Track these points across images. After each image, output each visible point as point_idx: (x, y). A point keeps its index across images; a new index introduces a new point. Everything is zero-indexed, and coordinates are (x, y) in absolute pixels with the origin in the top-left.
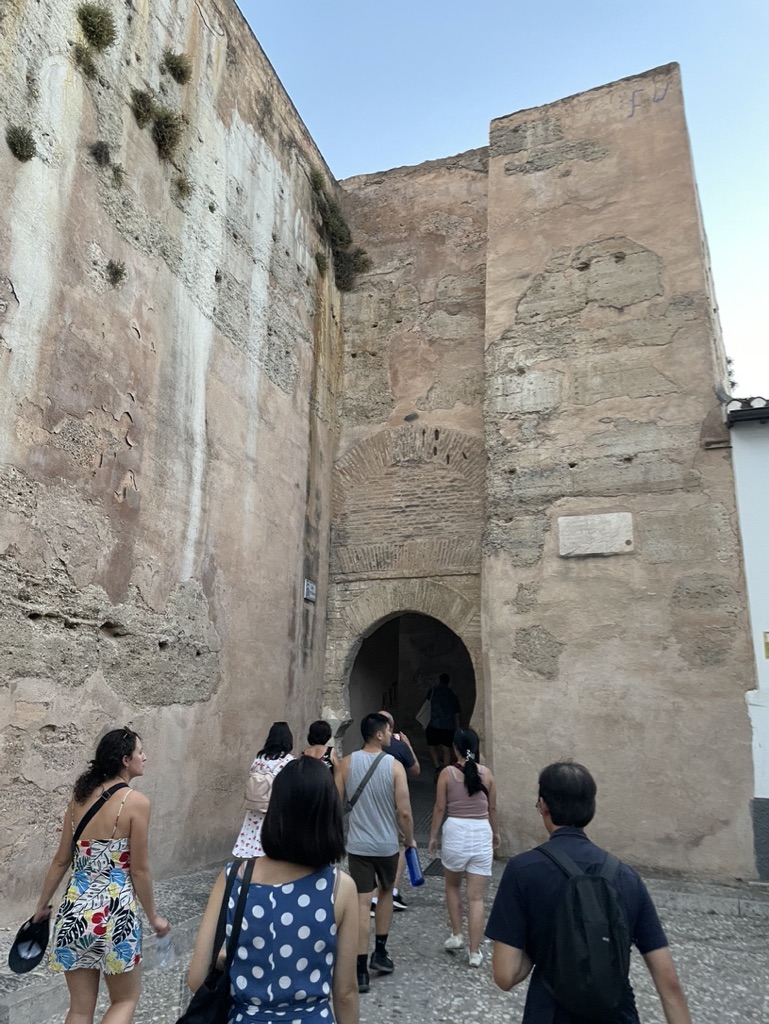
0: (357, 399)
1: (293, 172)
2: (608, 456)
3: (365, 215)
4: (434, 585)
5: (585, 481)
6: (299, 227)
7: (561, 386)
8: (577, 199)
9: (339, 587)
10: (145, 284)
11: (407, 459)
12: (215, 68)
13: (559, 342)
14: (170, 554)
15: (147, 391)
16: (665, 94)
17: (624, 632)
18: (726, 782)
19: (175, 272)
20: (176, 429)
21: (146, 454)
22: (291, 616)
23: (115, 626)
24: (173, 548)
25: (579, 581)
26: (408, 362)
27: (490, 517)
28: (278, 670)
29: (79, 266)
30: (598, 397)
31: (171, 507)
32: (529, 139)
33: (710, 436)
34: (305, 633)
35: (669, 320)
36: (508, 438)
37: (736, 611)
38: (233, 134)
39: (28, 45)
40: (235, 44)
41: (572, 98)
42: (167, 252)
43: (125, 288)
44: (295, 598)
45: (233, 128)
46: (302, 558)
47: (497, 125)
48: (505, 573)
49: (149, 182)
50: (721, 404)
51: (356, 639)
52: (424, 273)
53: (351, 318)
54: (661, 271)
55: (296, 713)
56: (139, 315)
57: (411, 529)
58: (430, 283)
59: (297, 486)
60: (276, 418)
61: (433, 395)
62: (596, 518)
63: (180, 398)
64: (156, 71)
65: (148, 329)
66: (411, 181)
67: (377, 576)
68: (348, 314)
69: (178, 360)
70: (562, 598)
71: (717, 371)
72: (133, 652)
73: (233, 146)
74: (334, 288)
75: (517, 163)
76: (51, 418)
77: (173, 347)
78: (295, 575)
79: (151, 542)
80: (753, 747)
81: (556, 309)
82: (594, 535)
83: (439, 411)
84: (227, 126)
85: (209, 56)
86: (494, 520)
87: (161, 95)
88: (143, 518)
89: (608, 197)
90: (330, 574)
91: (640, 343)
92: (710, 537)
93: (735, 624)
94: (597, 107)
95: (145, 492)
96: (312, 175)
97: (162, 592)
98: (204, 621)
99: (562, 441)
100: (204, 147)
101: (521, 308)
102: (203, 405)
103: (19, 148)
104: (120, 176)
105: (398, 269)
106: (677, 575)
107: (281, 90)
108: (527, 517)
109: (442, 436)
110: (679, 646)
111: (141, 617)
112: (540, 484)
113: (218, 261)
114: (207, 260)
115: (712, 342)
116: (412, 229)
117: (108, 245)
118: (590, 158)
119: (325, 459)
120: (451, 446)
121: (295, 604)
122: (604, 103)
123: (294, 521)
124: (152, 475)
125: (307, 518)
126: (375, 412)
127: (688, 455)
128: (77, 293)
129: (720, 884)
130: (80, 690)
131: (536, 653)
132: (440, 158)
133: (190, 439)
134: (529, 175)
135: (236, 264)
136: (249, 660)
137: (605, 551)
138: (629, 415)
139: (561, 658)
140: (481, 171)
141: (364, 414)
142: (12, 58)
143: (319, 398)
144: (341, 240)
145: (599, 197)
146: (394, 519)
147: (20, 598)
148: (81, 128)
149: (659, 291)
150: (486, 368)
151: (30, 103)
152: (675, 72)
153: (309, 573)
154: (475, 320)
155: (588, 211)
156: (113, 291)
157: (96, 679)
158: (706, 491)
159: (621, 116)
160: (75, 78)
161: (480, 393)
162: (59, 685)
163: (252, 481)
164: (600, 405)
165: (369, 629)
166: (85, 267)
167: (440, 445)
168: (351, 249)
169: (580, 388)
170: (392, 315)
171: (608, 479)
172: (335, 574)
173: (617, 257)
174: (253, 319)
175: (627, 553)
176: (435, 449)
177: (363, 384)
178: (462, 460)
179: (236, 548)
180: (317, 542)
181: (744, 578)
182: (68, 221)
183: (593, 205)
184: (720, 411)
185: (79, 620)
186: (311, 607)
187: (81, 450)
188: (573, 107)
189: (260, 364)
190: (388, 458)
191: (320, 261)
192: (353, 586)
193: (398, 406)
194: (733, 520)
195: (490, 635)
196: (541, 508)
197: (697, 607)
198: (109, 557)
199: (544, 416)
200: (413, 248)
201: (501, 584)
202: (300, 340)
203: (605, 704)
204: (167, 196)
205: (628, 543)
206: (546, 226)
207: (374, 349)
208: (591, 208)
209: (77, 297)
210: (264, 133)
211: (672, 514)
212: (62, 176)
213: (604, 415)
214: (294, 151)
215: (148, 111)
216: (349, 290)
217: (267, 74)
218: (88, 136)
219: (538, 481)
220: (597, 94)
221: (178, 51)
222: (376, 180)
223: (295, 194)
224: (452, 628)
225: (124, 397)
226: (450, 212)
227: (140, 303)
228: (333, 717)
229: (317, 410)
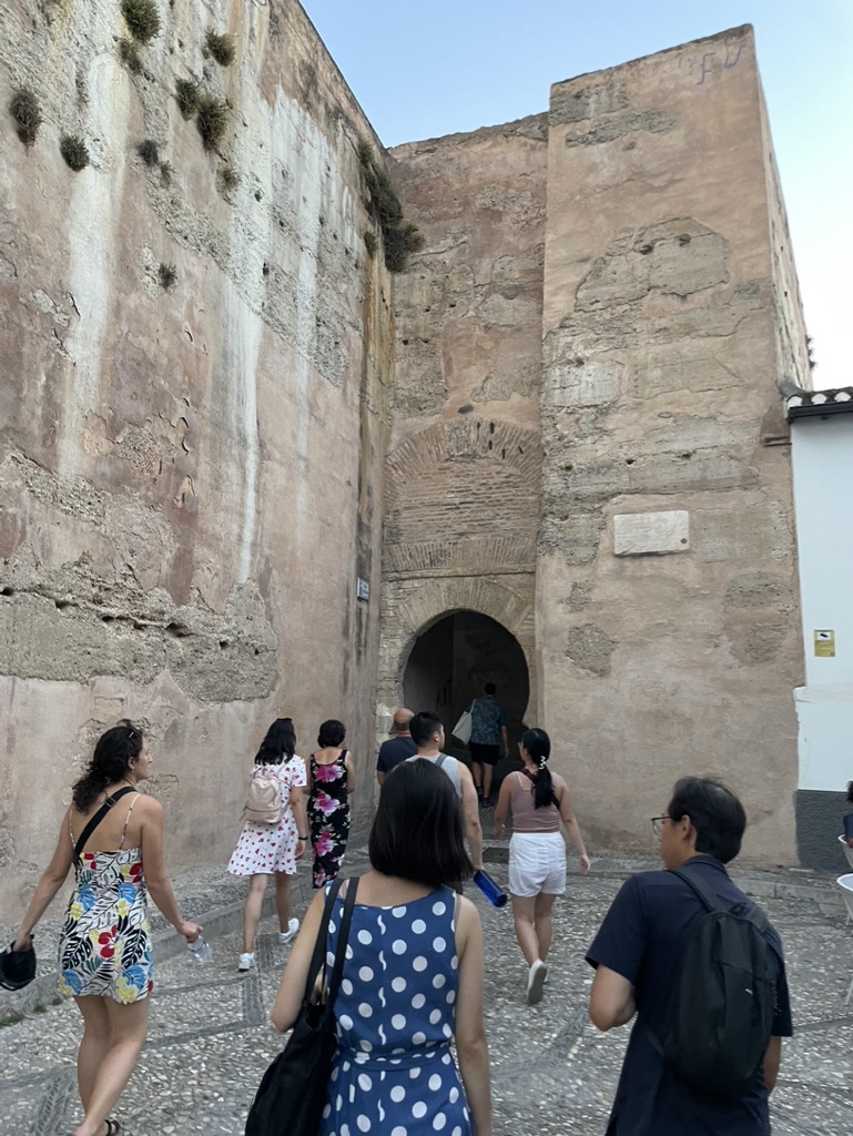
0: (409, 389)
1: (340, 146)
2: (666, 453)
3: (416, 188)
4: (489, 583)
5: (643, 478)
6: (347, 206)
7: (620, 378)
8: (641, 174)
9: (392, 586)
10: (196, 284)
11: (461, 453)
12: (257, 43)
13: (620, 332)
14: (228, 556)
15: (200, 395)
16: (737, 59)
17: (677, 630)
18: (770, 775)
19: (223, 268)
20: (229, 431)
21: (203, 458)
22: (344, 615)
23: (181, 626)
24: (230, 550)
25: (634, 580)
26: (462, 349)
27: (545, 515)
28: (333, 668)
29: (132, 272)
30: (658, 390)
31: (227, 510)
32: (593, 106)
33: (770, 432)
34: (359, 631)
35: (733, 309)
36: (565, 433)
37: (788, 610)
38: (277, 114)
39: (75, 48)
40: (278, 12)
41: (639, 60)
42: (215, 249)
43: (177, 290)
44: (348, 597)
45: (278, 105)
46: (355, 557)
47: (557, 90)
48: (559, 572)
49: (196, 176)
50: (782, 399)
51: (408, 637)
52: (479, 253)
53: (402, 301)
54: (727, 256)
55: (350, 709)
56: (190, 317)
57: (465, 526)
58: (486, 264)
59: (349, 483)
60: (326, 414)
61: (488, 386)
62: (653, 516)
63: (232, 400)
64: (199, 55)
65: (199, 331)
66: (466, 150)
67: (431, 574)
68: (399, 297)
69: (229, 361)
70: (616, 597)
71: (781, 363)
72: (196, 651)
73: (277, 126)
74: (384, 269)
75: (579, 133)
76: (113, 428)
77: (224, 348)
78: (348, 574)
79: (210, 546)
80: (799, 742)
81: (617, 295)
82: (650, 533)
83: (495, 403)
84: (271, 104)
85: (252, 30)
86: (550, 518)
87: (205, 81)
88: (200, 523)
89: (673, 173)
90: (383, 572)
91: (702, 333)
92: (765, 535)
93: (786, 622)
94: (665, 72)
95: (203, 496)
96: (360, 148)
97: (222, 594)
98: (261, 622)
99: (620, 437)
100: (249, 131)
101: (581, 295)
102: (255, 405)
103: (73, 159)
104: (168, 174)
105: (451, 248)
106: (730, 575)
107: (326, 56)
108: (583, 515)
109: (497, 430)
110: (731, 644)
111: (203, 618)
112: (597, 481)
113: (265, 253)
114: (254, 253)
115: (777, 333)
116: (467, 203)
117: (159, 247)
118: (656, 129)
119: (376, 453)
120: (506, 440)
121: (348, 603)
122: (671, 68)
123: (346, 520)
124: (209, 480)
125: (359, 516)
126: (428, 403)
127: (747, 452)
128: (133, 300)
129: (760, 870)
130: (150, 688)
131: (589, 651)
132: (497, 124)
133: (243, 441)
134: (591, 147)
135: (283, 254)
136: (304, 658)
137: (659, 550)
138: (688, 410)
139: (614, 656)
140: (540, 139)
141: (417, 406)
142: (62, 64)
143: (370, 389)
144: (391, 216)
145: (664, 173)
146: (447, 516)
147: (94, 602)
148: (129, 128)
149: (724, 278)
150: (543, 359)
151: (80, 109)
152: (749, 34)
153: (362, 570)
154: (533, 305)
155: (653, 189)
156: (166, 295)
157: (164, 677)
158: (763, 488)
159: (691, 83)
160: (121, 76)
161: (537, 384)
162: (132, 683)
163: (303, 481)
164: (660, 399)
165: (423, 627)
166: (138, 273)
167: (495, 439)
168: (402, 225)
169: (639, 381)
170: (445, 298)
171: (666, 476)
172: (388, 572)
173: (681, 240)
174: (301, 310)
175: (682, 552)
176: (491, 443)
177: (416, 373)
178: (517, 455)
179: (290, 548)
180: (369, 540)
181: (798, 577)
182: (121, 227)
183: (658, 182)
184: (782, 406)
185: (147, 622)
186: (364, 606)
187: (142, 458)
188: (639, 71)
189: (308, 357)
190: (442, 452)
191: (369, 241)
192: (406, 585)
193: (452, 396)
194: (790, 518)
195: (544, 633)
196: (597, 506)
197: (750, 605)
198: (171, 562)
199: (602, 411)
200: (468, 225)
201: (556, 583)
202: (349, 329)
203: (657, 701)
204: (213, 189)
205: (684, 541)
206: (609, 204)
207: (426, 335)
208: (656, 185)
209: (132, 305)
210: (309, 107)
211: (730, 512)
212: (113, 181)
213: (664, 410)
214: (340, 122)
215: (193, 102)
216: (400, 271)
217: (310, 40)
218: (136, 136)
219: (595, 479)
220: (664, 57)
221: (221, 31)
222: (427, 148)
223: (343, 169)
224: (506, 626)
225: (180, 403)
226: (508, 185)
227: (191, 305)
228: (387, 714)
229: (368, 402)
